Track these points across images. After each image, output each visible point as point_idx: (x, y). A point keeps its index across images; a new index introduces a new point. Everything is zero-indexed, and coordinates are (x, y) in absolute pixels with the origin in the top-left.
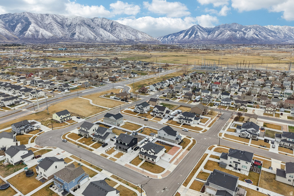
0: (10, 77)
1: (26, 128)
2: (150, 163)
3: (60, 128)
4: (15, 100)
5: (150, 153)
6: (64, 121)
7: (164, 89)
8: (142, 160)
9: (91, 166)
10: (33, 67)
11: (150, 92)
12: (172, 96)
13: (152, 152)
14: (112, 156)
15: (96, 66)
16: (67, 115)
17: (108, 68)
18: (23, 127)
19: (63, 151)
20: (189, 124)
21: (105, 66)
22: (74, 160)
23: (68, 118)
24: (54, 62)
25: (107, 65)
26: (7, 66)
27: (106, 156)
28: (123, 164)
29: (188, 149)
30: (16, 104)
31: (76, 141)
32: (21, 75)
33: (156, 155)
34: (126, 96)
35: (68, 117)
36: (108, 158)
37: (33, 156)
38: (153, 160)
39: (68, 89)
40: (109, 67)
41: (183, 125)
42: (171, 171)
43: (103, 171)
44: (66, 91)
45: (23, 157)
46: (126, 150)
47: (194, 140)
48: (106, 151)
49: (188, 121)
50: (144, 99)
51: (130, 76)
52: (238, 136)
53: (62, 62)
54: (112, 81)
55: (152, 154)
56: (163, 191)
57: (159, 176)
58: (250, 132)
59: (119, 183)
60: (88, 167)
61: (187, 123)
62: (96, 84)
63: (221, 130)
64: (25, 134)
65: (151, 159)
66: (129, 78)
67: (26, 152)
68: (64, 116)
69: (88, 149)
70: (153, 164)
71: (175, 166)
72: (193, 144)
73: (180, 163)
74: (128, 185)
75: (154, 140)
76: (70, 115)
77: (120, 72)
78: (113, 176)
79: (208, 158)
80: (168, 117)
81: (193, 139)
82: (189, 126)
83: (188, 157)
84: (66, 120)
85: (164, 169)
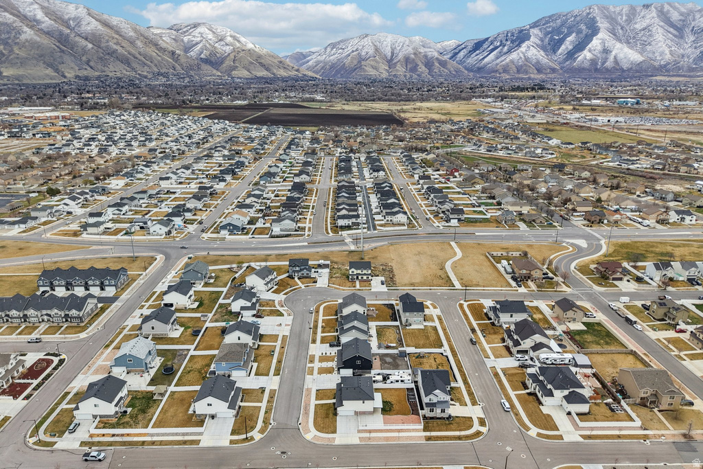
1: (301, 270)
2: (335, 409)
3: (338, 289)
4: (354, 220)
7: (697, 287)
8: (334, 398)
9: (279, 361)
10: (490, 151)
11: (628, 281)
12: (665, 315)
14: (317, 365)
15: (631, 167)
16: (365, 272)
18: (297, 269)
19: (290, 323)
22: (279, 343)
23: (365, 277)
24: (550, 142)
27: (312, 361)
28: (307, 386)
29: (429, 439)
30: (354, 227)
31: (321, 319)
32: (441, 168)
33: (344, 402)
34: (528, 272)
35: (365, 274)
36: (309, 365)
37: (255, 312)
39: (459, 220)
41: (529, 394)
42: (337, 441)
43: (277, 378)
44: (454, 222)
45: (243, 308)
47: (478, 433)
48: (324, 354)
49: (542, 392)
50: (576, 292)
54: (589, 220)
56: (279, 453)
57: (312, 435)
59: (263, 404)
60: (274, 361)
62: (534, 221)
64: (296, 279)
66: (658, 222)
68: (359, 272)
69: (313, 338)
70: (336, 414)
71: (356, 441)
73: (372, 443)
74: (266, 412)
75: (402, 381)
76: (370, 272)
77: (662, 199)
78: (272, 391)
80: (532, 359)
81: (484, 430)
82: (536, 404)
83: (401, 447)
84: (360, 277)
85: (334, 432)
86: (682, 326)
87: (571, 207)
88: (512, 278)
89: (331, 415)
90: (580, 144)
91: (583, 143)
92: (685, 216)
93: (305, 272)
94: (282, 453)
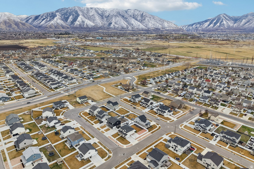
0: (58, 65)
1: (60, 105)
2: (123, 137)
3: (79, 107)
4: (58, 85)
5: (124, 132)
6: (83, 102)
7: (162, 82)
8: (119, 135)
9: (89, 134)
10: (75, 56)
11: (149, 84)
12: (164, 89)
13: (125, 131)
14: (103, 130)
15: (119, 57)
16: (85, 99)
17: (127, 59)
18: (59, 105)
19: (77, 123)
20: (163, 114)
21: (126, 57)
22: (81, 129)
23: (86, 101)
24: (90, 51)
25: (127, 56)
26: (58, 54)
27: (100, 130)
28: (107, 136)
29: (152, 133)
30: (59, 87)
31: (86, 118)
32: (66, 63)
33: (127, 133)
34: (129, 87)
36: (100, 131)
37: (60, 124)
38: (125, 136)
39: (93, 78)
40: (129, 58)
41: (159, 114)
42: (134, 144)
43: (95, 138)
44: (91, 79)
45: (55, 124)
46: (112, 128)
47: (160, 127)
48: (101, 126)
49: (162, 113)
50: (142, 90)
51: (140, 68)
52: (194, 128)
53: (96, 51)
54: (125, 72)
55: (125, 132)
56: (122, 155)
57: (125, 146)
58: (201, 127)
59: (101, 146)
60: (88, 134)
61: (162, 114)
62: (113, 74)
63: (185, 122)
64: (59, 109)
65: (124, 135)
66: (140, 70)
67: (57, 121)
68: (83, 100)
69: (91, 124)
70: (125, 139)
71: (138, 142)
72: (157, 130)
73: (142, 140)
74: (105, 148)
75: (132, 123)
76: (87, 99)
77: (135, 64)
78: (99, 142)
79: (161, 140)
80: (151, 107)
81: (160, 126)
82: (163, 116)
83: (149, 138)
84: (84, 102)
85: (130, 143)
86: (168, 91)
87: (118, 69)
88: (125, 90)
89: (124, 139)
90: (100, 51)
91: (101, 51)
92: (144, 67)
93: (62, 106)
94: (123, 154)
